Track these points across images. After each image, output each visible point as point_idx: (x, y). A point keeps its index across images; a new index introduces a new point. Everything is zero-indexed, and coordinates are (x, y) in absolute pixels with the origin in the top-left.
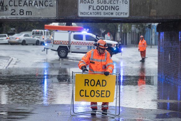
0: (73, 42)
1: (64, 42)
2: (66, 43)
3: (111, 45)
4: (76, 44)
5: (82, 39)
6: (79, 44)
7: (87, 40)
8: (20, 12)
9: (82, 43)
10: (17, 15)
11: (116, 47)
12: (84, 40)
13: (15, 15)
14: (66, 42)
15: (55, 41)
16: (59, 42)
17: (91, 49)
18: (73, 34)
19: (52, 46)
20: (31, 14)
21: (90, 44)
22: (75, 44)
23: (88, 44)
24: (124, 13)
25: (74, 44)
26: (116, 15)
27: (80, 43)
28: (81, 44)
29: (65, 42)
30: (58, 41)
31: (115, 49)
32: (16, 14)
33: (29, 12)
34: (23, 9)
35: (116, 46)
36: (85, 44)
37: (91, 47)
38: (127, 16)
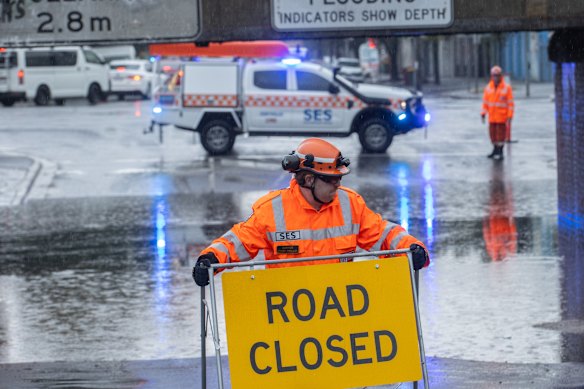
0: (251, 98)
1: (221, 98)
2: (229, 102)
3: (388, 102)
4: (264, 104)
5: (283, 87)
6: (273, 104)
7: (301, 87)
8: (71, 21)
9: (286, 98)
10: (60, 31)
11: (407, 110)
12: (292, 91)
13: (52, 31)
14: (229, 98)
15: (190, 97)
16: (203, 98)
17: (316, 118)
18: (251, 68)
19: (178, 114)
20: (109, 29)
21: (312, 104)
22: (260, 103)
23: (308, 104)
24: (433, 10)
25: (255, 104)
26: (407, 18)
27: (277, 98)
28: (281, 104)
29: (225, 97)
30: (199, 97)
31: (402, 117)
32: (56, 31)
33: (100, 21)
34: (79, 9)
35: (404, 104)
36: (295, 104)
37: (316, 112)
38: (446, 20)
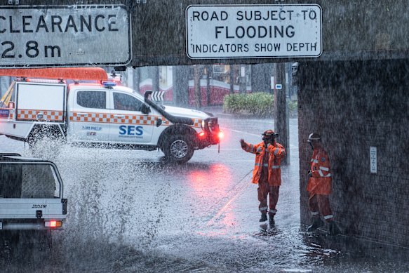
0: (75, 114)
1: (49, 114)
2: (57, 117)
3: (191, 122)
4: (86, 120)
5: (103, 106)
6: (93, 119)
7: (117, 107)
8: (29, 48)
9: (105, 116)
10: (20, 56)
11: (206, 129)
12: (110, 109)
13: (13, 57)
14: (57, 114)
15: (23, 112)
16: (34, 113)
17: (129, 133)
18: (75, 89)
19: (12, 125)
20: (59, 55)
21: (127, 121)
22: (82, 119)
23: (123, 121)
25: (79, 119)
27: (97, 115)
28: (101, 120)
29: (53, 113)
30: (30, 112)
31: (202, 134)
32: (17, 56)
33: (53, 48)
34: (36, 39)
35: (203, 123)
36: (112, 120)
37: (129, 127)
